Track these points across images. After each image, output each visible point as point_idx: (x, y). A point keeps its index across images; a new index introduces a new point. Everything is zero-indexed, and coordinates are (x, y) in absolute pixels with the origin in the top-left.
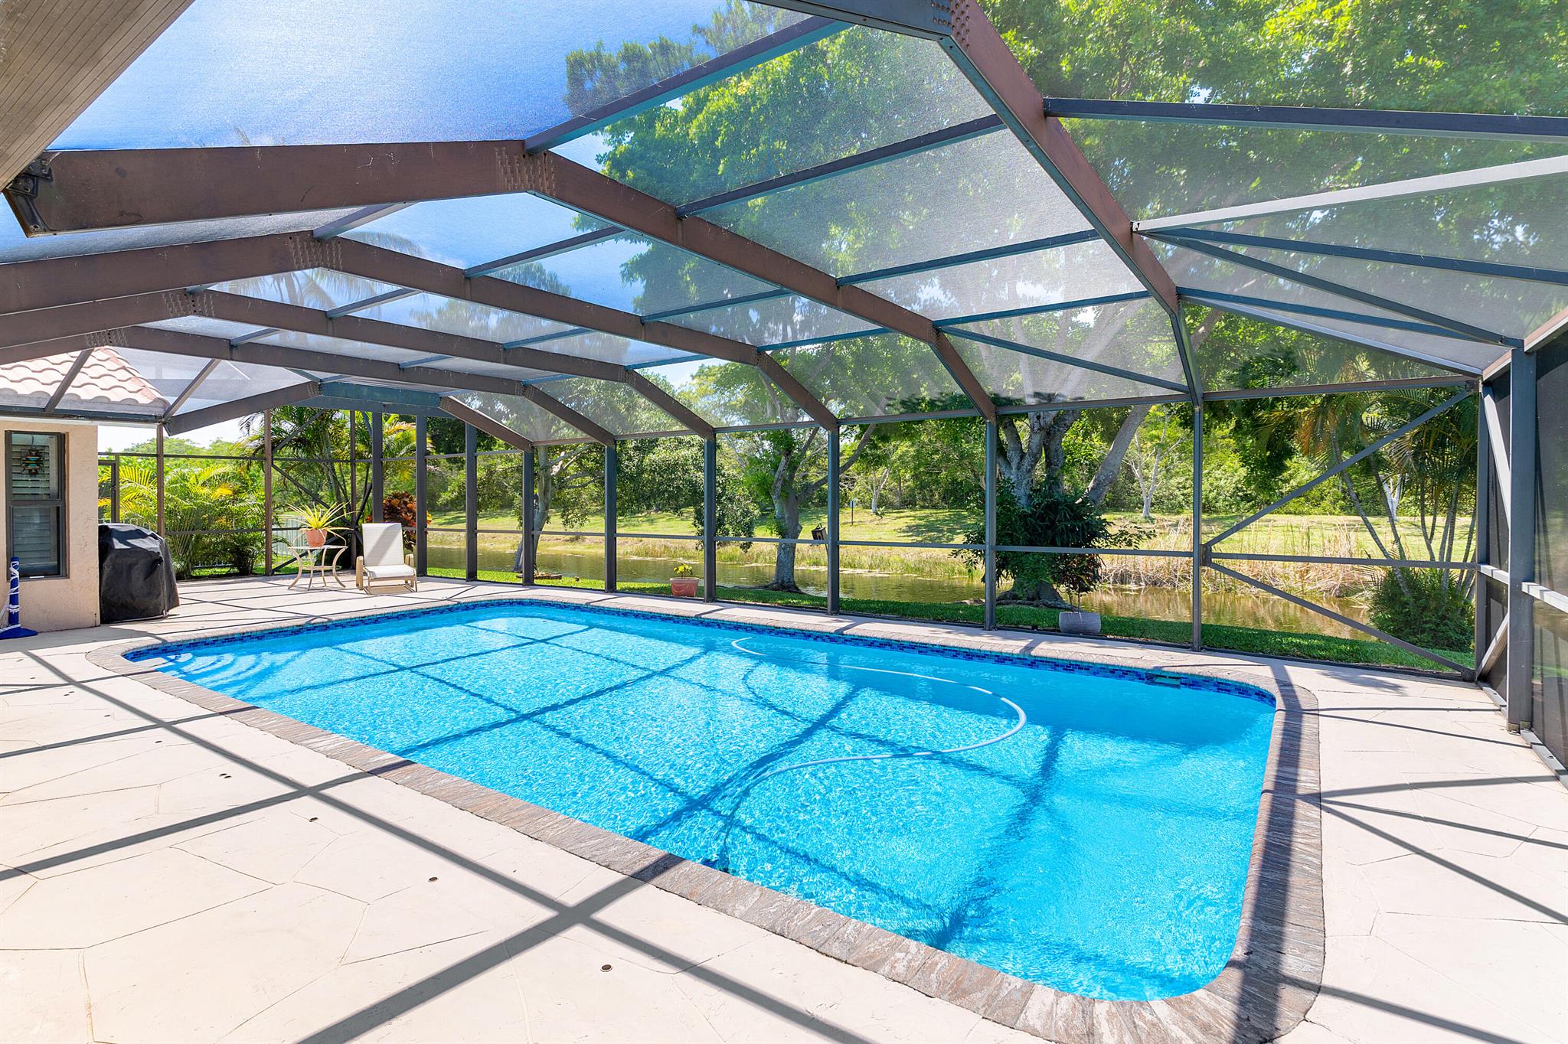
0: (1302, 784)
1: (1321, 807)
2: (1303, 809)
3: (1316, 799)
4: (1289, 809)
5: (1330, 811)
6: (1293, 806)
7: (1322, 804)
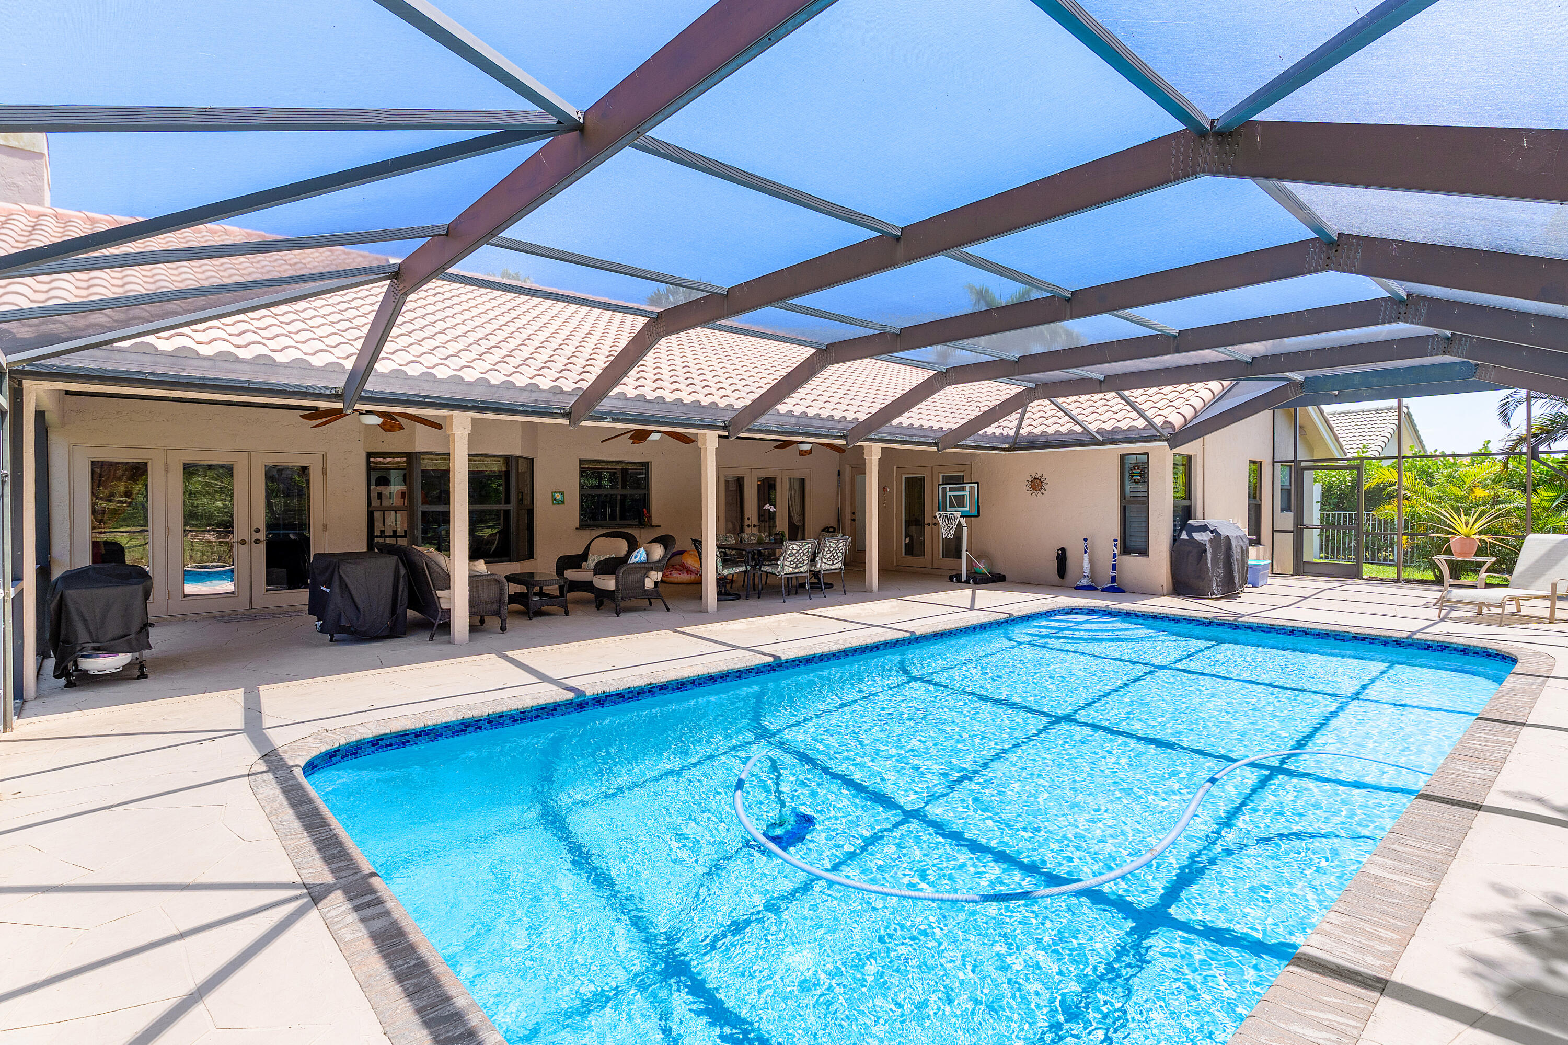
0: (344, 908)
1: (305, 886)
2: (319, 873)
3: (316, 895)
4: (334, 866)
5: (293, 886)
6: (333, 871)
7: (306, 891)
